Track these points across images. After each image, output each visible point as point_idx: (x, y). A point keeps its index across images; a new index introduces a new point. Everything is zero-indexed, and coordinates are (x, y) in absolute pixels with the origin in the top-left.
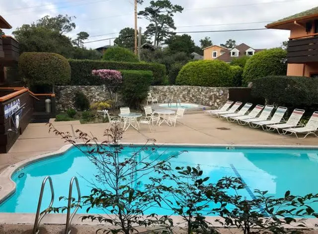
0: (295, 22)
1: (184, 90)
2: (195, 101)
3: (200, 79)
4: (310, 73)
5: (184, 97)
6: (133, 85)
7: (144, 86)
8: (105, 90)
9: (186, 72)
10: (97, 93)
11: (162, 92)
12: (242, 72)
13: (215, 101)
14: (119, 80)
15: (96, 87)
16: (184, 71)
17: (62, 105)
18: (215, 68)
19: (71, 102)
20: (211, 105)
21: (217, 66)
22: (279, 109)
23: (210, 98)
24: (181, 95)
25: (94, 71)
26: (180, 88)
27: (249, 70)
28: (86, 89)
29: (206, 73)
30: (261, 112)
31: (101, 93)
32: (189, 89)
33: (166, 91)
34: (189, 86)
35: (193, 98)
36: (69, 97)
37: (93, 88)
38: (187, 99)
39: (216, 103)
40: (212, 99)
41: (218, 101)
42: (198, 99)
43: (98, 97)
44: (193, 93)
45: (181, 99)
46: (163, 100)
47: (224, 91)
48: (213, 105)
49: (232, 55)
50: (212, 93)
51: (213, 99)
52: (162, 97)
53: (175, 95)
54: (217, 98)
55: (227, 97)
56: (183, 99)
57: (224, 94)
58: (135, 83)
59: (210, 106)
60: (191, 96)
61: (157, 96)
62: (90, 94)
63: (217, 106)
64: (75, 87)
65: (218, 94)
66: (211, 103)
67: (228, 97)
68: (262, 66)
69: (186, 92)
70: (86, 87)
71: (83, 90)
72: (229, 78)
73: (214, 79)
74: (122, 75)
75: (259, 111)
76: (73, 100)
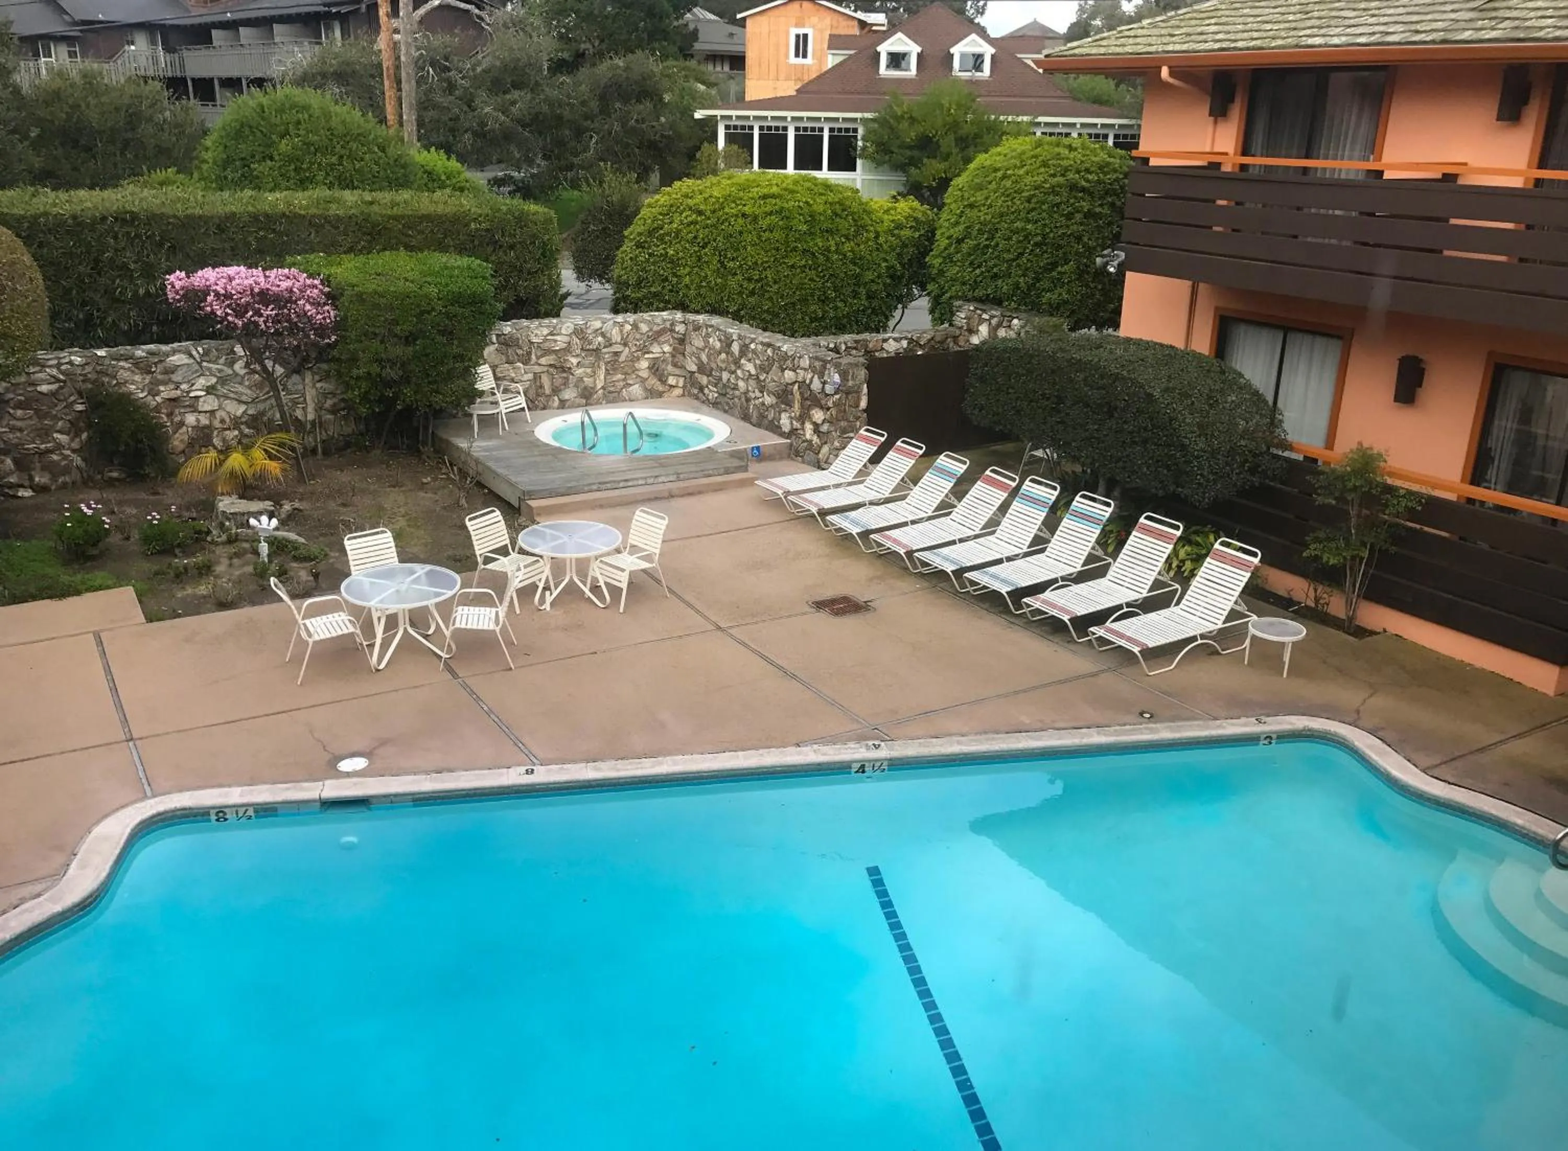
0: (1165, 72)
1: (656, 337)
2: (713, 396)
3: (733, 283)
4: (1217, 309)
5: (655, 368)
6: (398, 351)
7: (456, 350)
8: (247, 365)
9: (661, 239)
10: (202, 382)
11: (548, 352)
12: (930, 235)
13: (804, 417)
14: (321, 330)
15: (198, 350)
16: (651, 233)
17: (16, 461)
18: (804, 228)
19: (63, 438)
20: (786, 429)
21: (812, 219)
22: (1079, 503)
23: (784, 396)
24: (644, 364)
25: (177, 279)
26: (635, 326)
27: (960, 241)
28: (143, 367)
29: (762, 257)
30: (1004, 508)
31: (223, 381)
32: (680, 328)
33: (568, 350)
34: (679, 315)
35: (704, 380)
36: (46, 415)
37: (178, 359)
38: (672, 381)
39: (809, 427)
40: (790, 404)
41: (818, 415)
42: (725, 390)
43: (209, 403)
44: (704, 358)
45: (643, 381)
46: (556, 391)
47: (844, 375)
48: (793, 431)
49: (883, 70)
50: (789, 375)
51: (797, 406)
52: (545, 380)
53: (613, 366)
54: (812, 400)
55: (859, 400)
56: (653, 382)
57: (844, 390)
58: (409, 339)
59: (782, 435)
60: (694, 368)
61: (523, 374)
62: (166, 392)
63: (815, 439)
64: (77, 360)
65: (816, 385)
66: (785, 422)
67: (863, 404)
68: (1016, 232)
69: (667, 348)
70: (140, 352)
71: (124, 375)
72: (869, 275)
73: (800, 287)
74: (332, 298)
75: (998, 503)
76: (74, 429)
